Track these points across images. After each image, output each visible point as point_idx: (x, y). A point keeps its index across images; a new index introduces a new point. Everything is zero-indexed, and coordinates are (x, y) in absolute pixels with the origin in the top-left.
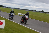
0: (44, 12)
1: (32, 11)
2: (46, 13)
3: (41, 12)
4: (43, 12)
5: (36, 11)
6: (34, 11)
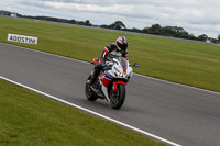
0: (126, 30)
1: (73, 22)
2: (135, 30)
3: (111, 27)
4: (119, 28)
5: (87, 23)
6: (81, 23)
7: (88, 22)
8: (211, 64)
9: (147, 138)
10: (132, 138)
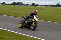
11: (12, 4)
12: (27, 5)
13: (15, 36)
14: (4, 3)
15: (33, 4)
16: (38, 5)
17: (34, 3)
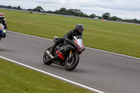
0: (44, 12)
1: (10, 7)
2: (50, 12)
3: (34, 10)
4: (39, 11)
6: (15, 8)
7: (19, 7)
8: (98, 32)
9: (58, 80)
10: (49, 80)
11: (56, 12)
12: (92, 16)
13: (58, 87)
14: (39, 9)
15: (106, 17)
16: (117, 19)
17: (108, 13)
